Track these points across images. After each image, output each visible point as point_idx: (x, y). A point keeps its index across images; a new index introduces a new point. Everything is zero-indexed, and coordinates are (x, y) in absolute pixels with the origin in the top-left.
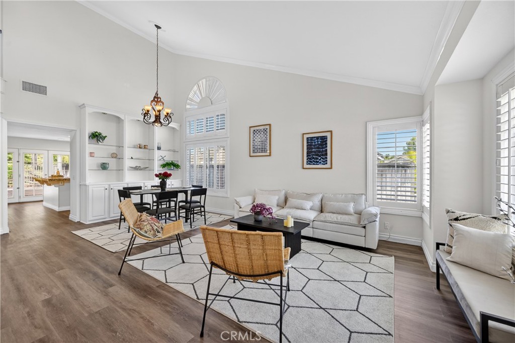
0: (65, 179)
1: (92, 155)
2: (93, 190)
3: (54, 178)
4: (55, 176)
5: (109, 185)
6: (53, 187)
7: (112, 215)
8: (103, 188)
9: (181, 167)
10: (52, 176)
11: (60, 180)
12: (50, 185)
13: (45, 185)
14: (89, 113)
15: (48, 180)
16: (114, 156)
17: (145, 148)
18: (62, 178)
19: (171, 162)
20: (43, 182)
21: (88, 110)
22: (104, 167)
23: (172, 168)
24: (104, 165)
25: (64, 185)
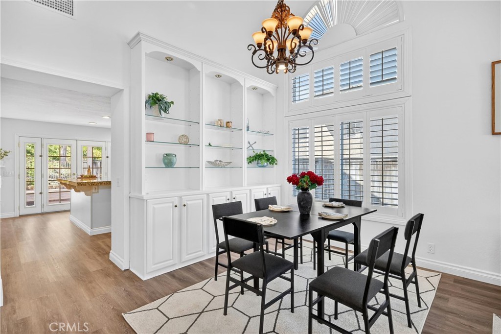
0: (101, 183)
1: (150, 138)
2: (154, 208)
3: (85, 181)
4: (86, 178)
5: (180, 198)
6: (82, 194)
7: (185, 257)
8: (171, 204)
9: (279, 162)
10: (82, 176)
11: (93, 184)
12: (79, 191)
13: (73, 190)
14: (146, 54)
15: (76, 185)
16: (184, 141)
17: (227, 127)
18: (95, 181)
19: (262, 153)
20: (69, 186)
21: (146, 47)
22: (168, 161)
23: (266, 164)
24: (170, 158)
25: (98, 192)
